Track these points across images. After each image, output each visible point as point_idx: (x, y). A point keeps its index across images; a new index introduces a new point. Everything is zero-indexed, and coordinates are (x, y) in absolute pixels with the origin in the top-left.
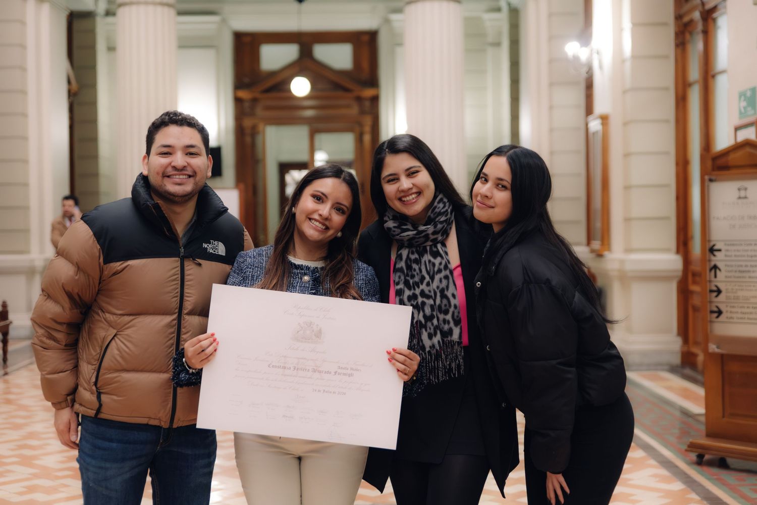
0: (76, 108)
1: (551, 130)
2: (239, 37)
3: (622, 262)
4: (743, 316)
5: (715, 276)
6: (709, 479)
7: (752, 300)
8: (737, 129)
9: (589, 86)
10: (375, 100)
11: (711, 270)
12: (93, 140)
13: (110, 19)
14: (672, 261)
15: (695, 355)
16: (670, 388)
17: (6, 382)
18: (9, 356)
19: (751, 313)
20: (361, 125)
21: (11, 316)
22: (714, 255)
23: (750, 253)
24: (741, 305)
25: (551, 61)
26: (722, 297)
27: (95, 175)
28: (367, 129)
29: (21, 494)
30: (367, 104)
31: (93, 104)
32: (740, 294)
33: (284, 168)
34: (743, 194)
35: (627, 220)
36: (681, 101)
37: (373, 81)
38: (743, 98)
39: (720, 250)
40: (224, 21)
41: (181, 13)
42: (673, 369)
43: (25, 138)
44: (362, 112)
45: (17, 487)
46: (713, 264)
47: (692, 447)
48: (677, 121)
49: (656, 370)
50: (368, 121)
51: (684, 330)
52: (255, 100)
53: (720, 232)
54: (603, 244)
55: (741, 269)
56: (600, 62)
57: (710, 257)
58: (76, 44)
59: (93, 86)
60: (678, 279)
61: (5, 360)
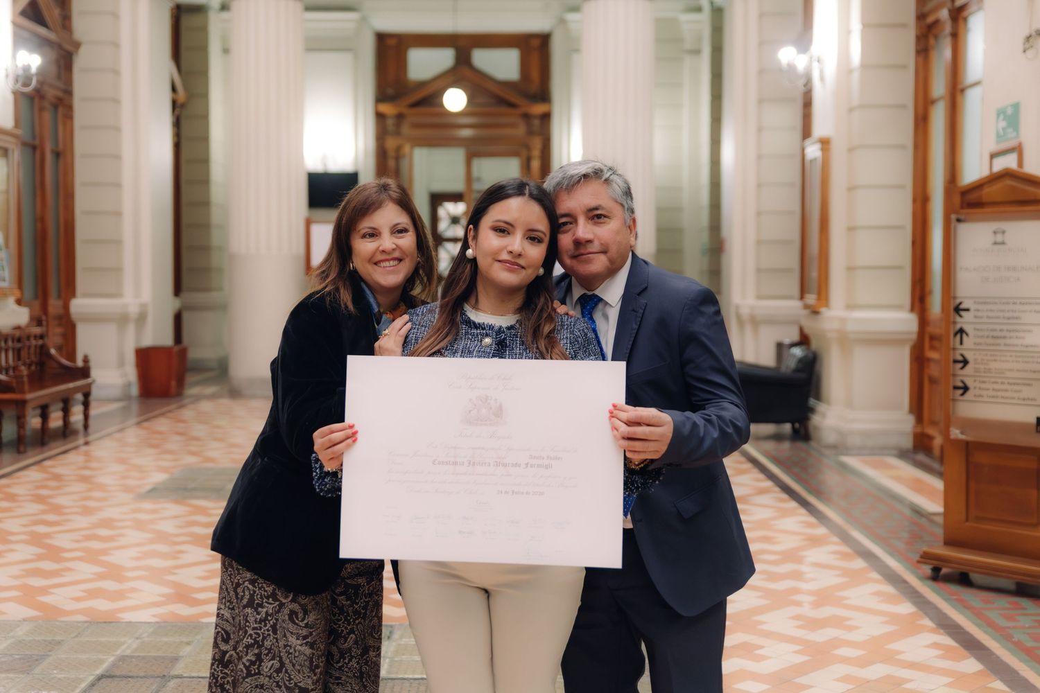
0: (183, 123)
1: (759, 157)
2: (383, 40)
3: (843, 320)
4: (994, 393)
5: (961, 343)
6: (946, 600)
7: (1008, 374)
8: (993, 156)
9: (807, 104)
10: (546, 117)
11: (956, 334)
12: (205, 161)
13: (225, 15)
14: (906, 322)
15: (931, 438)
16: (898, 479)
18: (91, 422)
19: (1006, 390)
20: (528, 148)
21: (95, 373)
22: (961, 316)
23: (1007, 315)
24: (993, 380)
25: (760, 72)
26: (969, 369)
27: (206, 204)
28: (536, 153)
29: (78, 599)
30: (536, 122)
31: (205, 117)
32: (993, 365)
33: (437, 199)
34: (999, 238)
35: (851, 269)
36: (922, 122)
37: (543, 95)
38: (1002, 117)
39: (967, 310)
40: (364, 20)
41: (308, 8)
42: (903, 454)
43: (117, 157)
44: (530, 133)
45: (75, 591)
46: (958, 327)
47: (926, 557)
48: (916, 147)
49: (883, 455)
50: (537, 144)
51: (918, 406)
52: (400, 117)
53: (968, 286)
54: (819, 298)
55: (995, 334)
56: (821, 72)
57: (954, 318)
58: (184, 43)
59: (205, 96)
60: (911, 343)
61: (86, 426)
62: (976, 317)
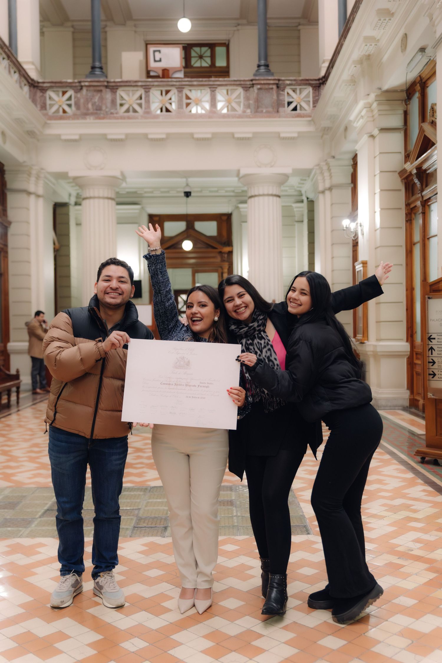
0: (58, 258)
1: (333, 271)
2: (151, 217)
3: (375, 346)
5: (432, 354)
6: (427, 471)
9: (355, 244)
10: (231, 253)
11: (429, 350)
12: (68, 276)
13: (78, 207)
14: (404, 346)
15: (418, 401)
16: (403, 420)
17: (18, 415)
18: (20, 401)
20: (222, 268)
21: (21, 378)
22: (431, 342)
25: (332, 231)
26: (436, 366)
27: (69, 297)
28: (226, 270)
29: (30, 478)
30: (226, 256)
31: (68, 256)
33: (178, 293)
35: (378, 322)
36: (409, 253)
37: (229, 243)
39: (434, 339)
40: (143, 208)
41: (119, 204)
42: (405, 409)
43: (29, 275)
44: (223, 261)
45: (28, 474)
46: (430, 346)
47: (418, 453)
48: (407, 265)
49: (395, 409)
50: (226, 266)
51: (411, 386)
53: (434, 328)
54: (363, 337)
56: (362, 230)
57: (428, 342)
58: (58, 221)
59: (67, 246)
60: (407, 357)
61: (18, 402)
62: (438, 342)
